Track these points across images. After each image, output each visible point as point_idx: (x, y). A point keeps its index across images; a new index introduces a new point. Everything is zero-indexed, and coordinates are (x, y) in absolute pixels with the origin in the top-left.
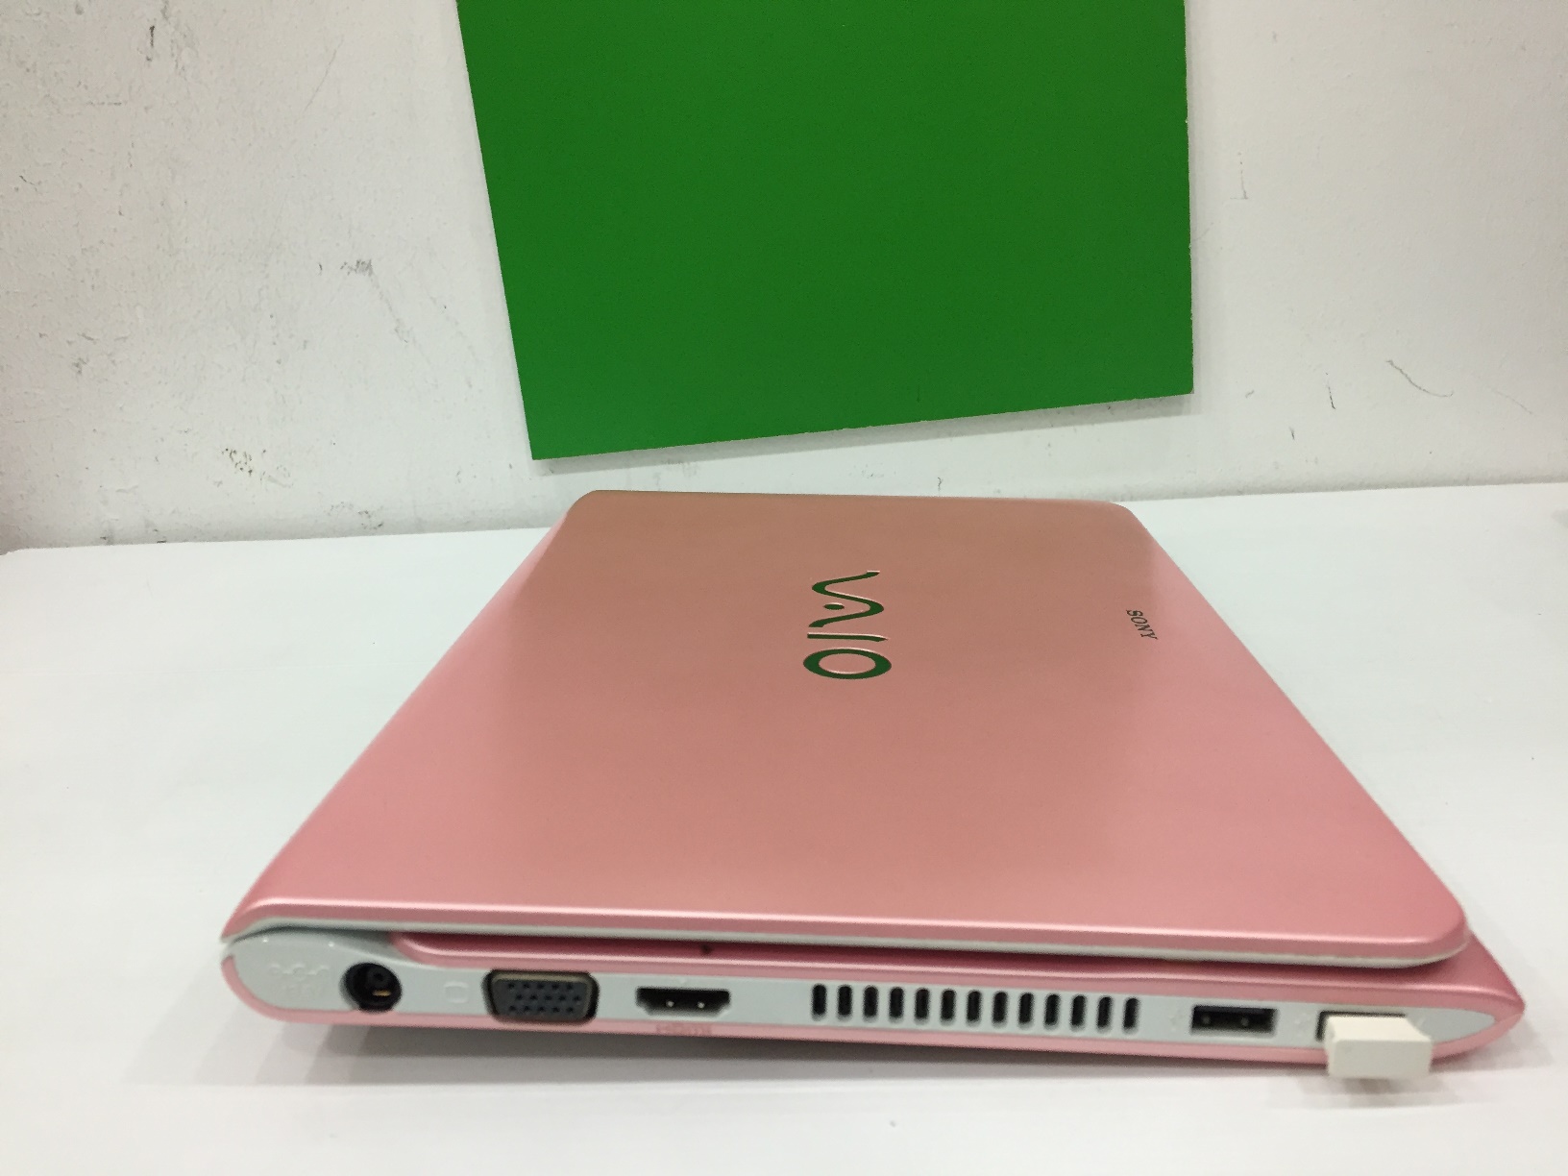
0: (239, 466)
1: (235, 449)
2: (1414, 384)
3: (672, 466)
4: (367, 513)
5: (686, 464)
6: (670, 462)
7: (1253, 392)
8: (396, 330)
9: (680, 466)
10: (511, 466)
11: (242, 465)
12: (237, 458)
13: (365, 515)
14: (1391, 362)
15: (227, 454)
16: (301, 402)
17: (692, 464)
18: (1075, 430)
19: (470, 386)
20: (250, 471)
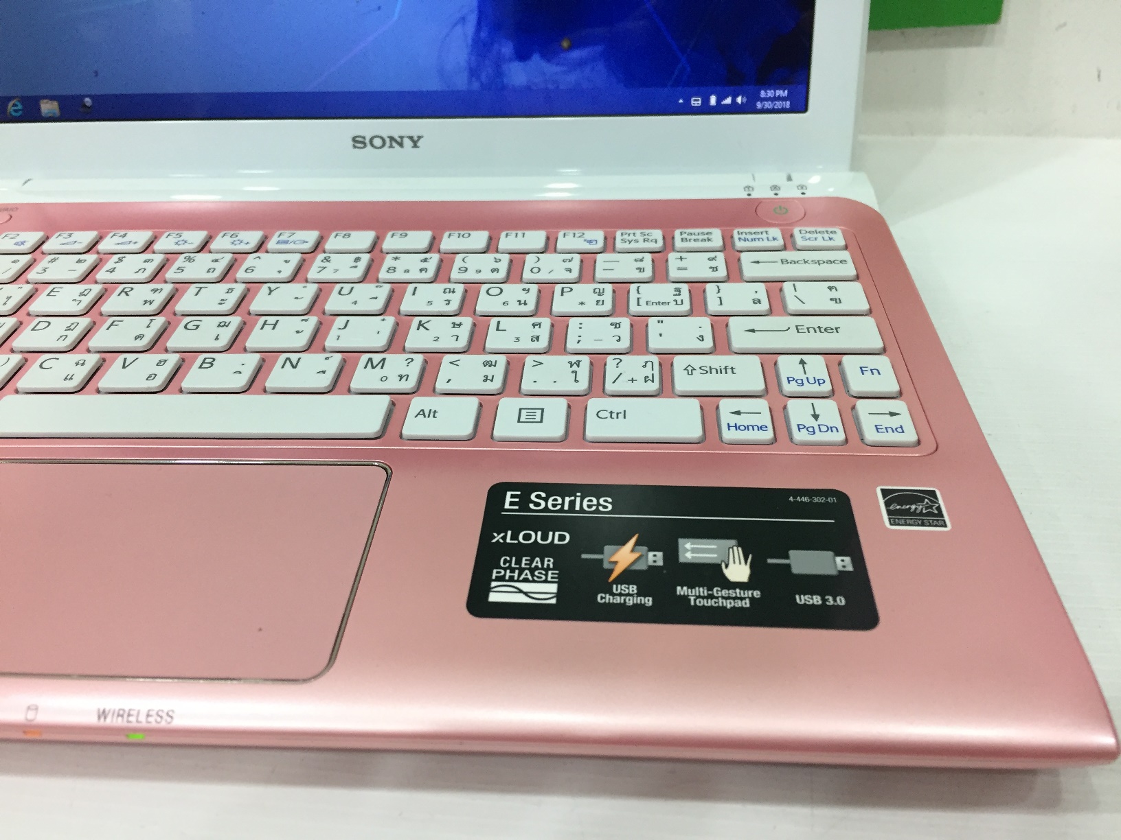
7: (1065, 24)
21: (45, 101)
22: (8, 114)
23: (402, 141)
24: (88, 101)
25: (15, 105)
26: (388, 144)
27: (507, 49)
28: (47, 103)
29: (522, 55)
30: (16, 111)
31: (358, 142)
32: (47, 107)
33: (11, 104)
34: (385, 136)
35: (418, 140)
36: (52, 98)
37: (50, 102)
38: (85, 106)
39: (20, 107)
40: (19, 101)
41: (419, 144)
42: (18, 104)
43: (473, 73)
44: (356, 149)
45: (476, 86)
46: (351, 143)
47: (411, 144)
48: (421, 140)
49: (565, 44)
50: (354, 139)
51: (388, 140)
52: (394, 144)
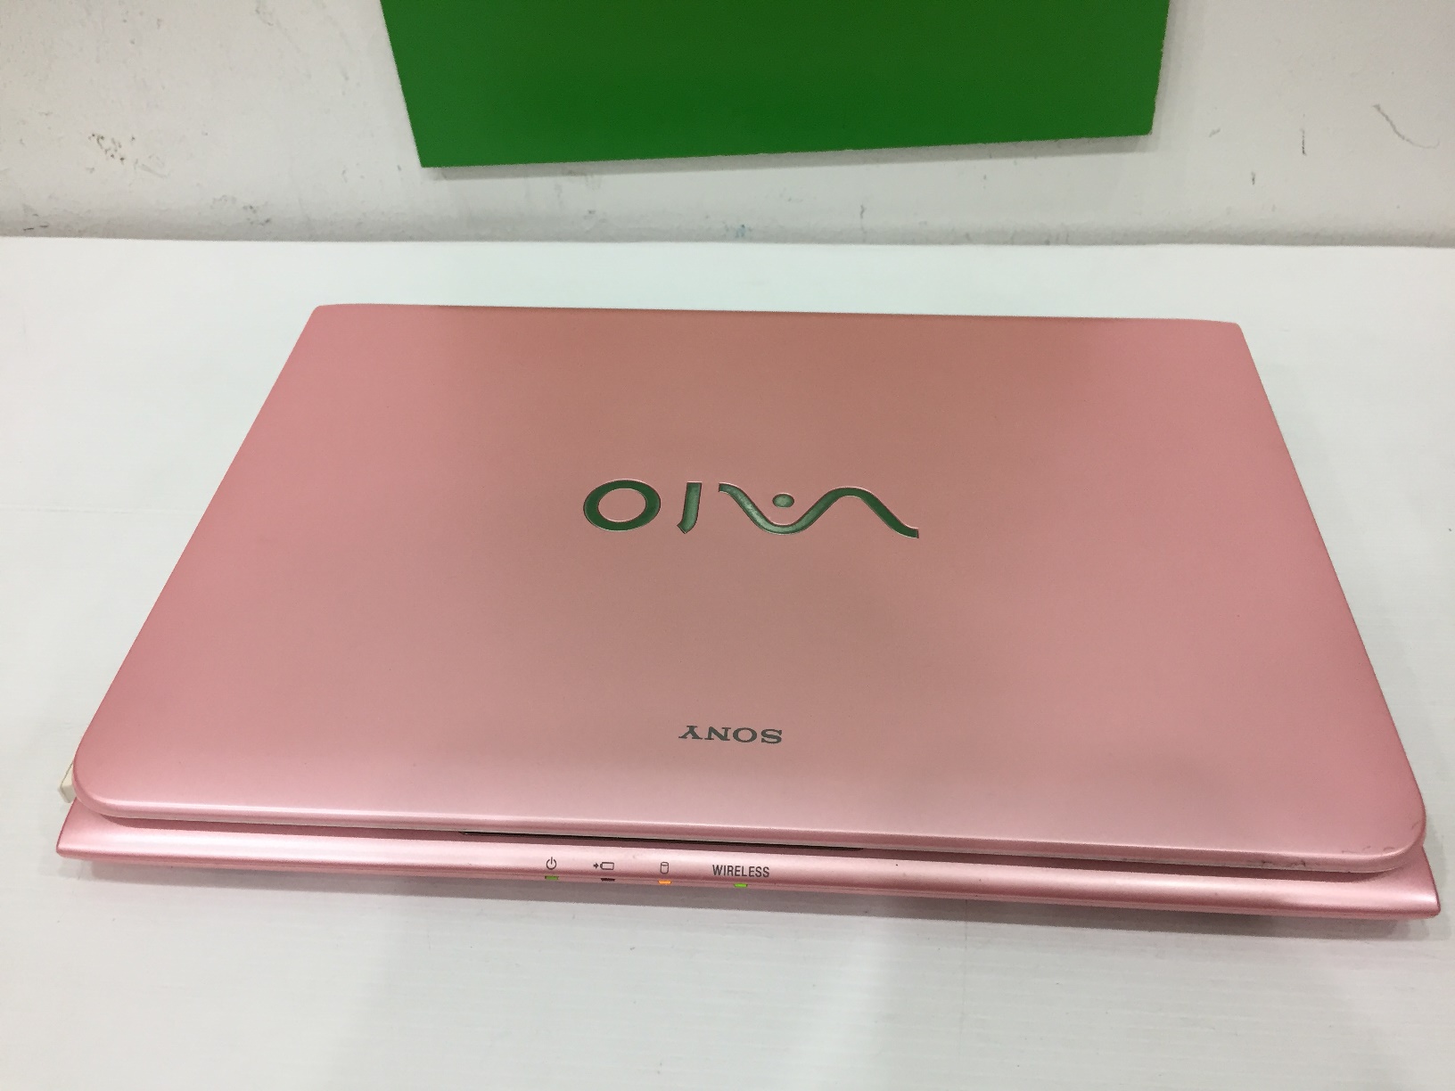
0: (109, 153)
1: (102, 134)
2: (1397, 133)
3: (573, 178)
4: (251, 207)
5: (589, 178)
6: (571, 173)
7: (1218, 131)
8: (257, 12)
9: (583, 177)
10: (399, 168)
11: (112, 152)
12: (107, 143)
13: (249, 209)
14: (1378, 108)
15: (94, 139)
16: (164, 88)
17: (596, 177)
18: (1015, 163)
19: (347, 79)
20: (122, 159)
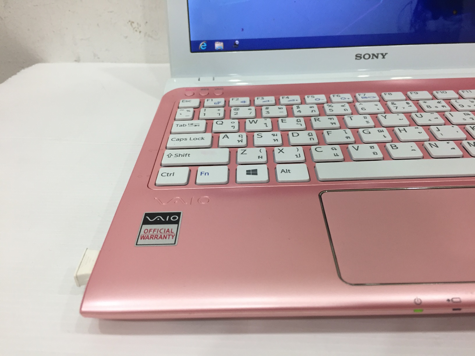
1: (133, 21)
11: (136, 29)
12: (135, 25)
15: (130, 23)
20: (140, 32)
21: (217, 42)
22: (200, 48)
23: (378, 55)
24: (237, 42)
25: (203, 44)
26: (371, 57)
27: (429, 15)
28: (218, 43)
29: (435, 17)
30: (203, 47)
31: (358, 57)
32: (218, 45)
33: (202, 44)
34: (370, 54)
35: (385, 55)
36: (220, 41)
37: (220, 43)
38: (235, 44)
39: (205, 45)
40: (205, 42)
41: (385, 57)
42: (205, 44)
43: (412, 25)
44: (357, 60)
45: (413, 30)
46: (355, 57)
47: (382, 57)
48: (387, 55)
49: (455, 12)
50: (356, 56)
51: (371, 56)
52: (374, 57)
